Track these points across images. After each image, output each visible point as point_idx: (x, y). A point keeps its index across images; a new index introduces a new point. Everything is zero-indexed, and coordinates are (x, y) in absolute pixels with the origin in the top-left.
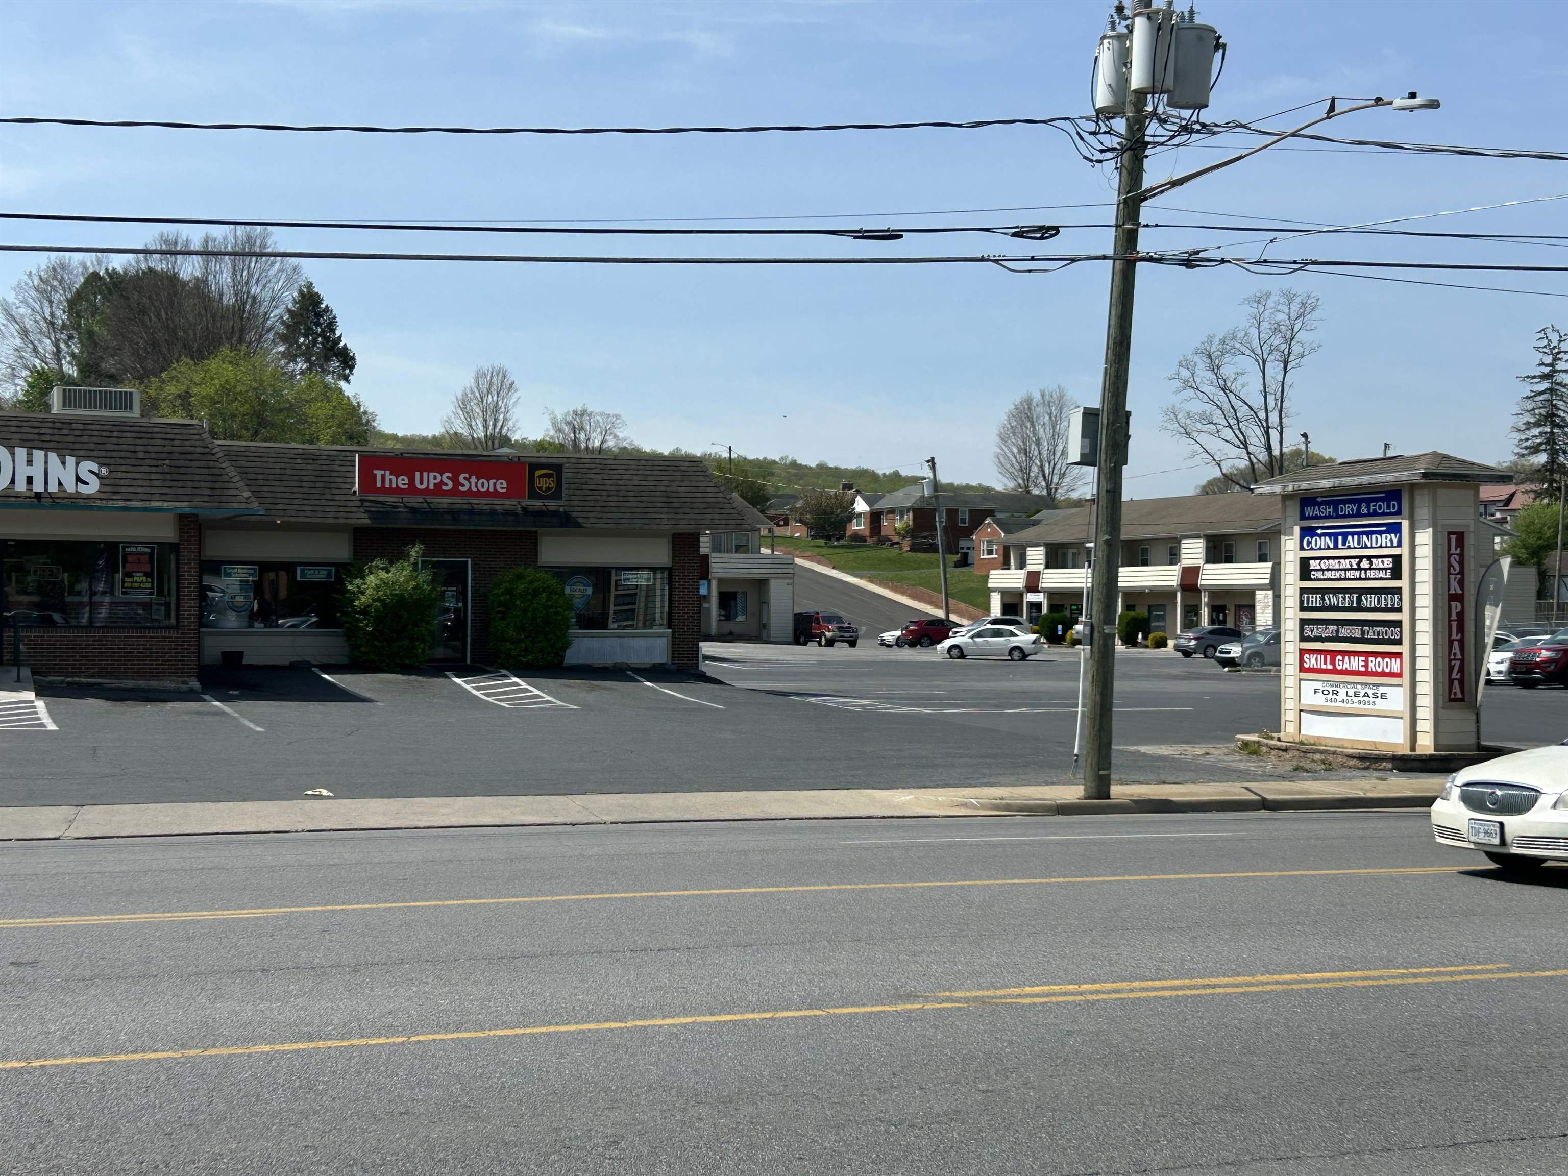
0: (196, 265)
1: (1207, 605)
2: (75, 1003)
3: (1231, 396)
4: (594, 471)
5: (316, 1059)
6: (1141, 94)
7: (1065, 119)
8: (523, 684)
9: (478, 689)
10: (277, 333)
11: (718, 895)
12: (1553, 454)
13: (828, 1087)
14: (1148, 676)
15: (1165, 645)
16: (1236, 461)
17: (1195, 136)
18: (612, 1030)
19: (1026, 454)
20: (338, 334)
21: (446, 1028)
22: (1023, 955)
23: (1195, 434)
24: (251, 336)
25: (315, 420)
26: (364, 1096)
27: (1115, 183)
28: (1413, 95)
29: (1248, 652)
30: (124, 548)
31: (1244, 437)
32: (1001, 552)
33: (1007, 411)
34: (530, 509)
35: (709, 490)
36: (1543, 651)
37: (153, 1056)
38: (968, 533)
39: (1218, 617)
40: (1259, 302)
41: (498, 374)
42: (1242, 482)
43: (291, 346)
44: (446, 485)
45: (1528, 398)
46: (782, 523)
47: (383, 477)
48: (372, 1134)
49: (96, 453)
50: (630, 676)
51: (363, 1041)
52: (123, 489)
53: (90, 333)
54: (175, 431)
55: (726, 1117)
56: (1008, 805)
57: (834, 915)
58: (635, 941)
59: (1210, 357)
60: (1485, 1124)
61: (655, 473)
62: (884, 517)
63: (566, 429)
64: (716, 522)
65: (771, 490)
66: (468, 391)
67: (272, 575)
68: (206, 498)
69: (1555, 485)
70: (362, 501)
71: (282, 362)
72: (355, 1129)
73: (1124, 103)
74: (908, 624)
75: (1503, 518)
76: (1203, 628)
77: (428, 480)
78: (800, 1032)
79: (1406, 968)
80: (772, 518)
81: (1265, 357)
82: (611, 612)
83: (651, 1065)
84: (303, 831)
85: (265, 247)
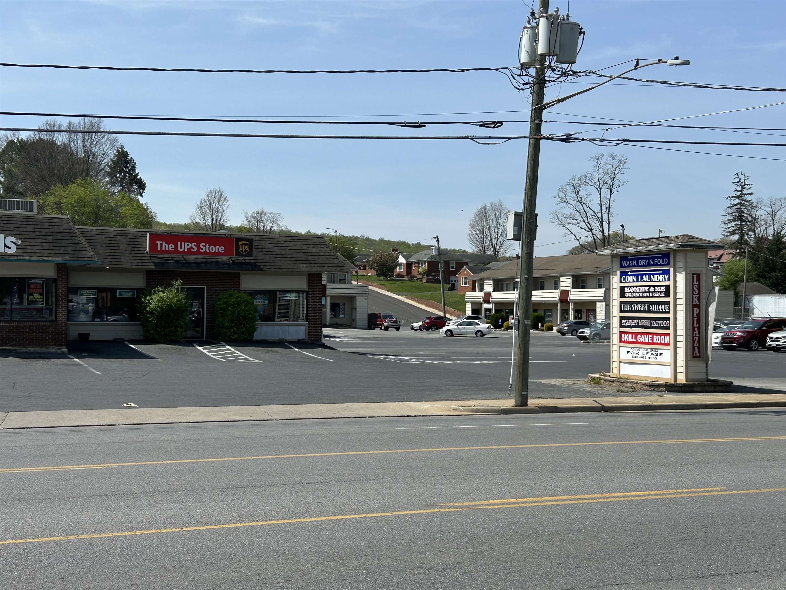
0: (65, 137)
1: (573, 309)
2: (11, 512)
3: (584, 205)
4: (269, 242)
5: (135, 540)
6: (543, 56)
7: (506, 68)
8: (232, 350)
9: (209, 352)
10: (105, 171)
11: (335, 456)
12: (741, 235)
13: (394, 551)
14: (543, 345)
15: (552, 329)
16: (587, 238)
17: (570, 77)
18: (284, 524)
19: (483, 234)
20: (137, 172)
21: (201, 524)
22: (488, 485)
23: (566, 225)
24: (91, 173)
25: (125, 215)
26: (160, 558)
27: (530, 100)
28: (677, 58)
29: (593, 333)
30: (28, 281)
31: (591, 226)
32: (471, 283)
33: (474, 212)
34: (236, 261)
35: (327, 251)
36: (738, 333)
37: (52, 539)
38: (455, 273)
39: (578, 316)
40: (598, 159)
41: (218, 193)
42: (589, 249)
43: (113, 178)
44: (194, 249)
45: (730, 207)
46: (362, 268)
47: (161, 244)
48: (166, 577)
49: (15, 233)
50: (286, 345)
51: (159, 531)
52: (29, 251)
53: (10, 171)
54: (55, 221)
55: (344, 567)
56: (477, 409)
57: (393, 465)
58: (294, 479)
59: (574, 187)
60: (717, 566)
61: (299, 243)
62: (413, 266)
63: (253, 221)
64: (331, 268)
65: (356, 252)
66: (203, 202)
67: (104, 294)
68: (71, 255)
69: (742, 250)
70: (150, 257)
71: (108, 186)
72: (157, 575)
73: (535, 61)
74: (425, 319)
75: (717, 267)
76: (571, 321)
77: (185, 246)
78: (379, 524)
79: (676, 489)
80: (357, 266)
81: (601, 186)
82: (277, 313)
83: (305, 541)
84: (122, 425)
85: (100, 128)
